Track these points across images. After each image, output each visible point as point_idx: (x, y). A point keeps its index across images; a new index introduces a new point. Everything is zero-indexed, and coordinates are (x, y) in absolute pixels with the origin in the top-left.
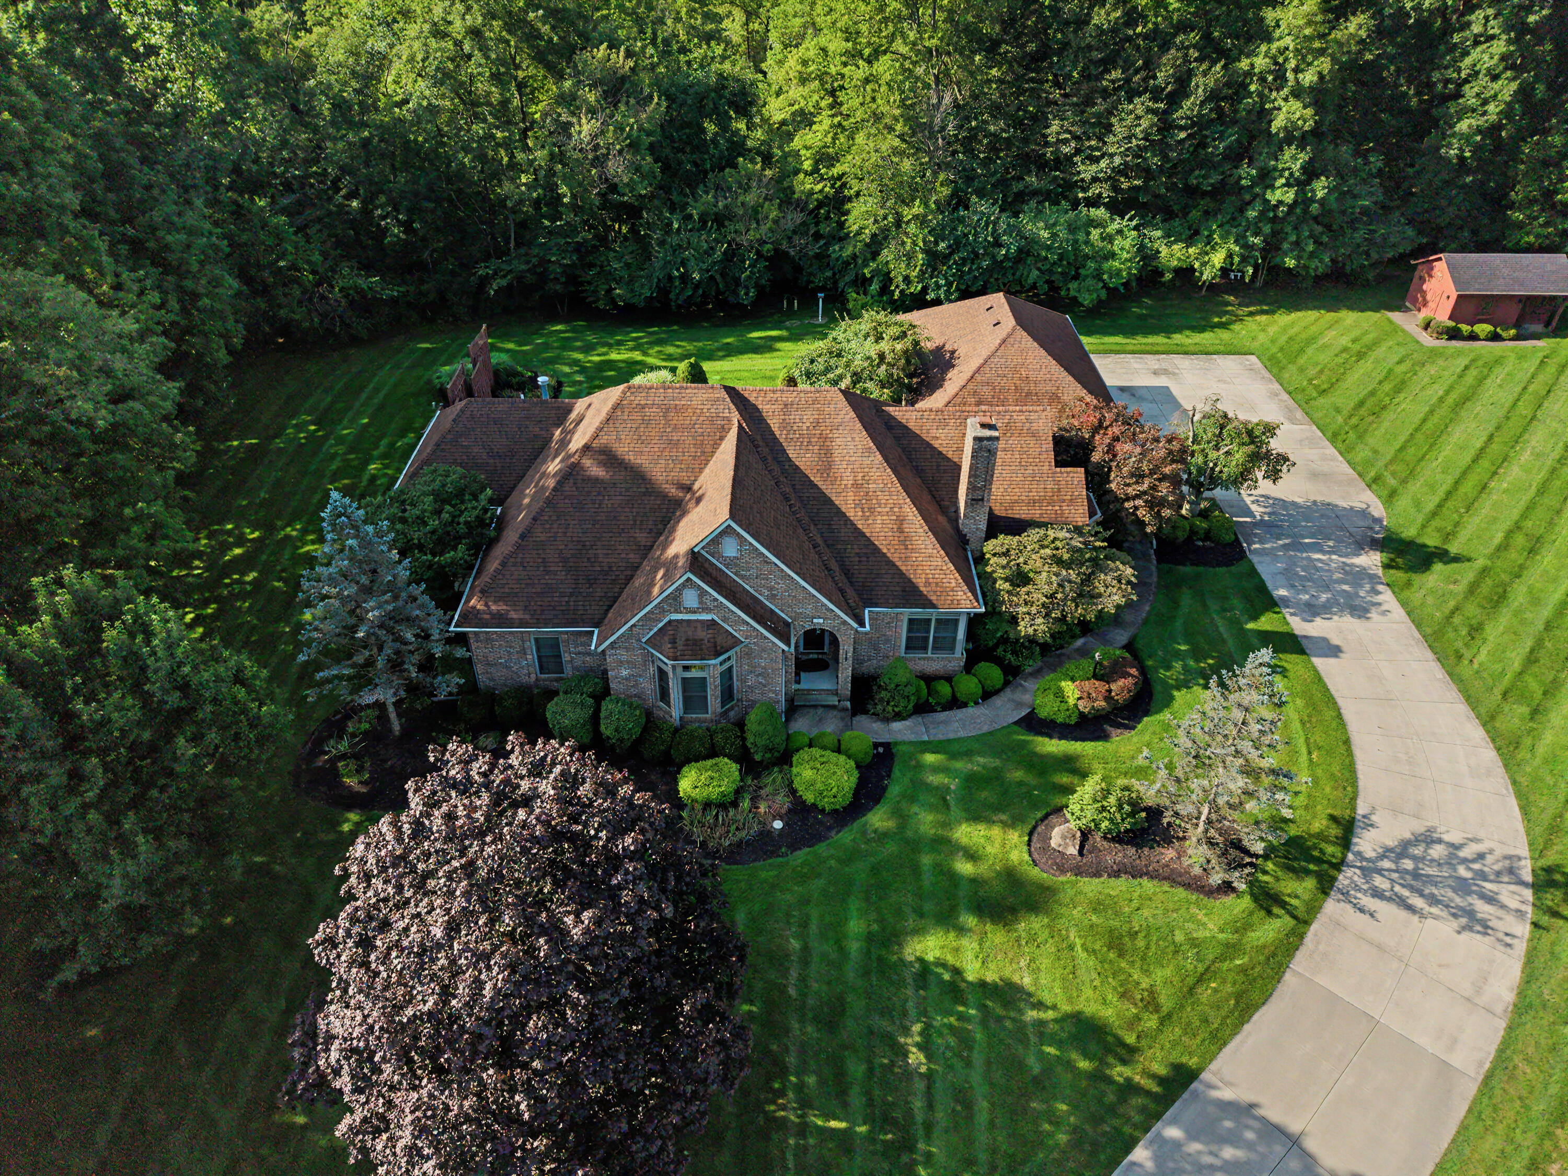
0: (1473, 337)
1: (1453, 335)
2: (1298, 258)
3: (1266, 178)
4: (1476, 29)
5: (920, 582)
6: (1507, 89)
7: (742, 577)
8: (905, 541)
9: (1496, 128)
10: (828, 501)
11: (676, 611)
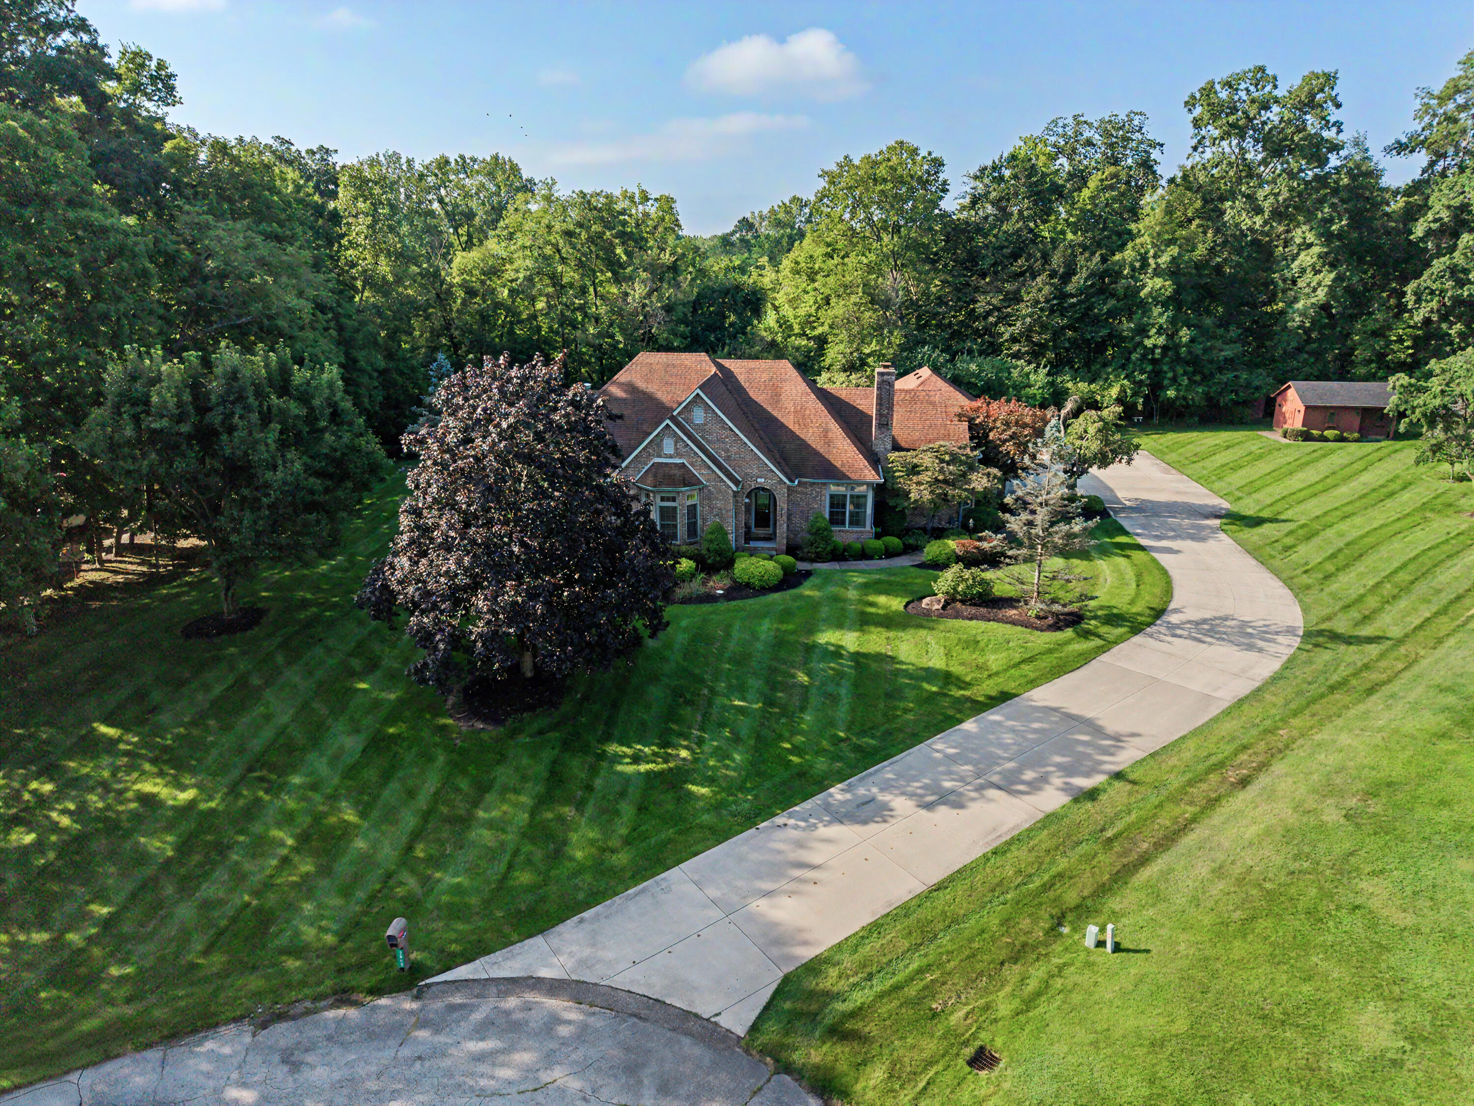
0: (1325, 439)
1: (1306, 437)
2: (1177, 390)
3: (1142, 331)
4: (1298, 241)
5: (838, 464)
6: (1328, 277)
7: (708, 441)
8: (829, 443)
9: (1325, 308)
10: (775, 420)
11: (659, 456)
